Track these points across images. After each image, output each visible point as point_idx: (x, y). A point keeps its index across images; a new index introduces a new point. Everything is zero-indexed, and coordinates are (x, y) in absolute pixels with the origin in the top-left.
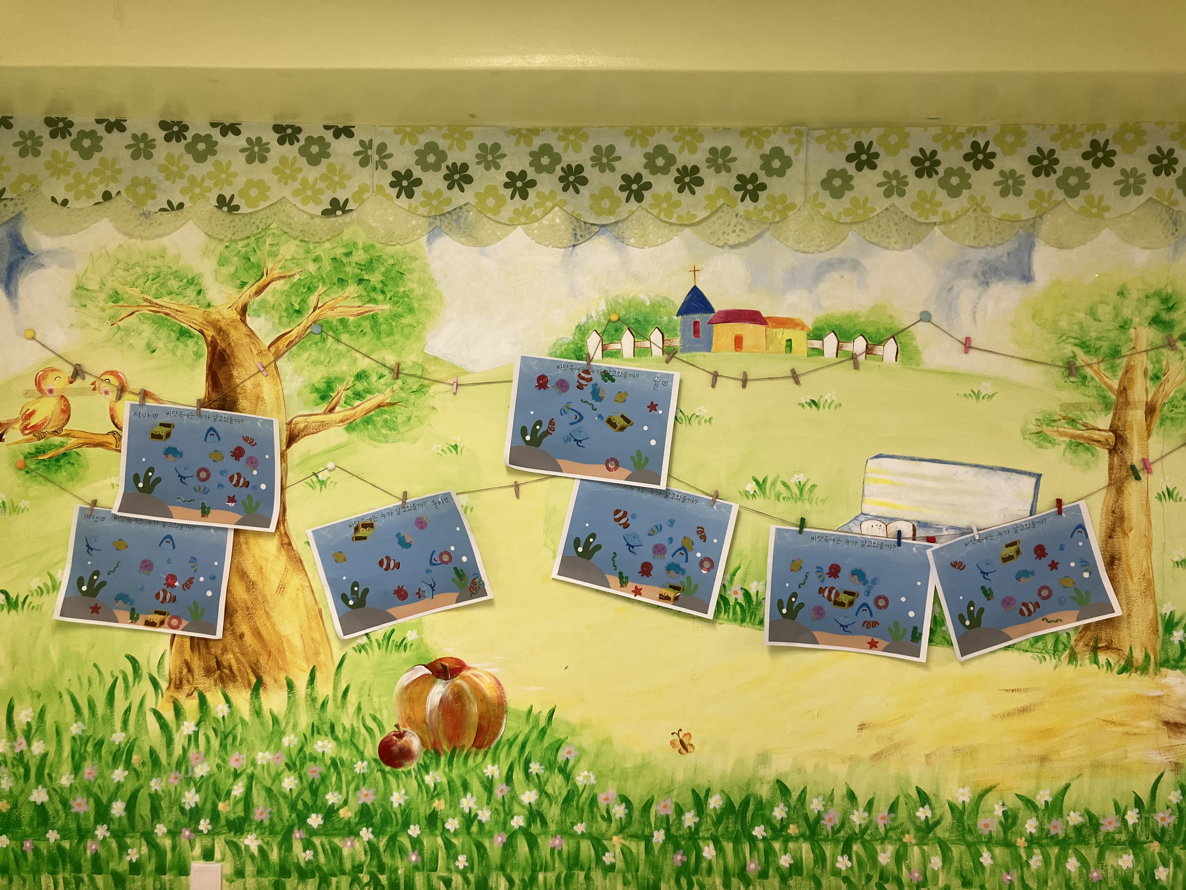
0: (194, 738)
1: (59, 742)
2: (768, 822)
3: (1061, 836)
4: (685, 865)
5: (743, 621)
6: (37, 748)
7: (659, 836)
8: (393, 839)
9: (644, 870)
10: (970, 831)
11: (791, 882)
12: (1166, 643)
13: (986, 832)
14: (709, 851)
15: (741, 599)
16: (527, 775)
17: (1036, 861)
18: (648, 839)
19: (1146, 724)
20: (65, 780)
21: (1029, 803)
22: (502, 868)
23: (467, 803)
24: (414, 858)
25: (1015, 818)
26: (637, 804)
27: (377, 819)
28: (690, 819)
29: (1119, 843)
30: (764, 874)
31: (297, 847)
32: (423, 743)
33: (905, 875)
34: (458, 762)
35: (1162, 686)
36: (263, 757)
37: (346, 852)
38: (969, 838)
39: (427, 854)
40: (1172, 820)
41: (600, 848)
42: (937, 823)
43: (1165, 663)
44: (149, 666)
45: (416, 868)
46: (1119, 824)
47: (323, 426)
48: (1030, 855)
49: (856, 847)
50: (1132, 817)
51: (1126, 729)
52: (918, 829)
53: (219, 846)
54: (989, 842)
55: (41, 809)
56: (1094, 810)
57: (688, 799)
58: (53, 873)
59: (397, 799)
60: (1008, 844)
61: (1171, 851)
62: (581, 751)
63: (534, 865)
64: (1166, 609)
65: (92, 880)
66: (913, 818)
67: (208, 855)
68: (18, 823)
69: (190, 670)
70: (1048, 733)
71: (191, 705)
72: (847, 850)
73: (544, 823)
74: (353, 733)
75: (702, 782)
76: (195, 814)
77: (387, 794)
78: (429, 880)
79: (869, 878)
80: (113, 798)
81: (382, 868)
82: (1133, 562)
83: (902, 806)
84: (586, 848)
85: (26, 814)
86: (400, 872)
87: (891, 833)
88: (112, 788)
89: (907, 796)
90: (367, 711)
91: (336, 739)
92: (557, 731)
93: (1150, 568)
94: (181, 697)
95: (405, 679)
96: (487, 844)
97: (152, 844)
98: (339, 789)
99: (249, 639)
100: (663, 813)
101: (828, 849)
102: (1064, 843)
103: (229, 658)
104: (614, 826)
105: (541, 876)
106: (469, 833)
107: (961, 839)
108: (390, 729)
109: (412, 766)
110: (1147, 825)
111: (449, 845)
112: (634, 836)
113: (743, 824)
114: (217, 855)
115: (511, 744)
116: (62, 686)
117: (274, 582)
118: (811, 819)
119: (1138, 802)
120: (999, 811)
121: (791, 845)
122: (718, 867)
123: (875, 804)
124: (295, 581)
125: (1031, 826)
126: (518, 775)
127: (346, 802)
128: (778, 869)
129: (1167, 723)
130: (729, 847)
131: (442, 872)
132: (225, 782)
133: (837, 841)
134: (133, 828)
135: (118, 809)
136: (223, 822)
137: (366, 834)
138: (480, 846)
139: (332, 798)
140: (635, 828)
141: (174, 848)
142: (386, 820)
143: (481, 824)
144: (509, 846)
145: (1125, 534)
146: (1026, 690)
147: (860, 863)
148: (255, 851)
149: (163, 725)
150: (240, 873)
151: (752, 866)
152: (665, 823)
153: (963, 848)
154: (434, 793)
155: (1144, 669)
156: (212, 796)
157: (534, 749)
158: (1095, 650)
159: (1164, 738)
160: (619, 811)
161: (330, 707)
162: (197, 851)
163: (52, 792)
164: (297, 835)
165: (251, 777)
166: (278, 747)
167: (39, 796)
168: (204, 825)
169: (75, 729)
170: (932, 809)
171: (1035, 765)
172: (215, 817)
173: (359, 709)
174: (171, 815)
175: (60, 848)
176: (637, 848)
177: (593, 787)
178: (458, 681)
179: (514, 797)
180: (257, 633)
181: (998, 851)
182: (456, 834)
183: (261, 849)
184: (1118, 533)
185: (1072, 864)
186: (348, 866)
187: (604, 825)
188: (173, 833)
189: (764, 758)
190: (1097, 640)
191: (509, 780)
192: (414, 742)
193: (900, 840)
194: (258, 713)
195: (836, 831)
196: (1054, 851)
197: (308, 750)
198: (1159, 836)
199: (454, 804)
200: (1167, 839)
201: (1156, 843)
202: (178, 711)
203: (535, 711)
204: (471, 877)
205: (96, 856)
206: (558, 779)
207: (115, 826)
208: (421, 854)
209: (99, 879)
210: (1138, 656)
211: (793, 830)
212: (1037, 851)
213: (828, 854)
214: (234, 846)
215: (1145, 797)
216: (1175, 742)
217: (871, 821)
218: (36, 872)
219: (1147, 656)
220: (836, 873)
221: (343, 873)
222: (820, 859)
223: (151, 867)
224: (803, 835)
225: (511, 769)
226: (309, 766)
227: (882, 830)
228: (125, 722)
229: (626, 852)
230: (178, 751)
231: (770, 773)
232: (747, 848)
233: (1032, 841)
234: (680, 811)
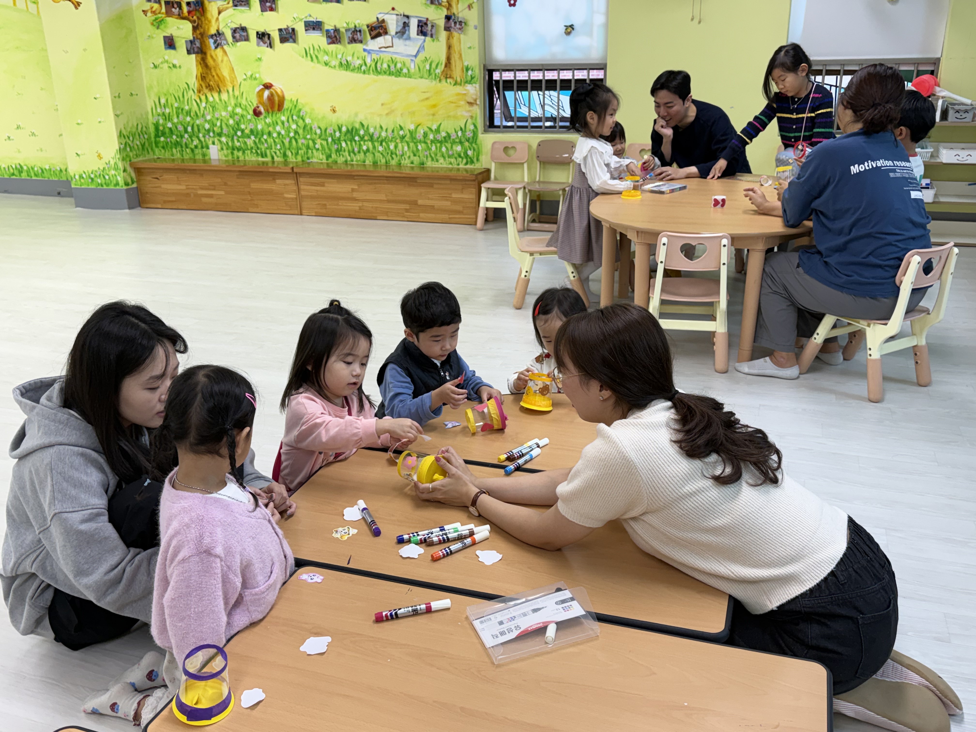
0: (205, 108)
1: (172, 109)
2: (359, 135)
3: (440, 140)
4: (338, 148)
5: (347, 70)
6: (167, 111)
7: (330, 140)
8: (260, 139)
9: (327, 150)
10: (415, 139)
11: (367, 154)
12: (467, 75)
13: (419, 139)
14: (344, 144)
15: (346, 63)
16: (293, 120)
17: (434, 148)
18: (327, 140)
19: (462, 103)
20: (175, 120)
21: (431, 129)
22: (289, 149)
23: (278, 128)
24: (266, 145)
25: (427, 134)
26: (323, 129)
27: (255, 133)
28: (338, 134)
29: (457, 142)
30: (359, 152)
31: (236, 141)
32: (264, 110)
33: (398, 152)
34: (274, 115)
35: (466, 90)
36: (224, 114)
37: (248, 143)
38: (415, 141)
39: (269, 144)
40: (472, 135)
41: (315, 143)
42: (405, 136)
43: (466, 82)
44: (191, 86)
45: (267, 148)
46: (456, 136)
47: (227, 8)
48: (432, 146)
49: (384, 144)
50: (460, 133)
51: (456, 104)
52: (400, 138)
53: (216, 142)
54: (420, 142)
55: (170, 129)
56: (449, 132)
57: (336, 128)
58: (176, 148)
59: (260, 127)
60: (425, 143)
61: (472, 146)
62: (306, 112)
63: (297, 148)
64: (466, 64)
65: (186, 151)
66: (399, 134)
67: (213, 143)
68: (165, 133)
69: (202, 87)
70: (434, 106)
71: (203, 98)
72: (381, 144)
73: (299, 135)
74: (246, 106)
75: (340, 122)
76: (209, 131)
77: (256, 126)
78: (270, 152)
79: (388, 153)
80: (188, 126)
81: (258, 148)
82: (456, 47)
83: (395, 131)
84: (311, 143)
85: (167, 131)
86: (263, 150)
87: (393, 140)
88: (187, 123)
89: (397, 127)
90: (248, 99)
91: (242, 108)
92: (300, 106)
93: (461, 49)
94: (201, 95)
95: (258, 89)
96: (284, 141)
97: (200, 140)
98: (244, 124)
99: (216, 77)
100: (330, 132)
101: (376, 144)
102: (441, 142)
103: (211, 83)
104: (318, 136)
105: (300, 151)
106: (279, 138)
107: (413, 142)
108: (255, 105)
109: (262, 117)
110: (464, 137)
111: (275, 141)
112: (323, 139)
113: (352, 136)
114: (216, 143)
115: (287, 109)
116: (171, 92)
117: (220, 59)
118: (371, 134)
119: (461, 129)
120: (422, 132)
121: (366, 143)
122: (347, 149)
123: (388, 130)
124: (225, 59)
125: (431, 137)
126: (290, 120)
127: (246, 128)
128: (363, 150)
129: (468, 103)
130: (349, 143)
131: (274, 150)
132: (215, 121)
133: (378, 142)
134: (194, 135)
135: (189, 129)
136: (216, 134)
137: (253, 138)
138: (283, 142)
139: (243, 127)
140: (323, 137)
141: (205, 141)
142: (257, 133)
143: (282, 135)
144: (290, 142)
145: (453, 38)
146: (427, 92)
147: (385, 149)
148: (225, 142)
149: (197, 104)
150: (222, 149)
151: (356, 150)
152: (331, 135)
153: (413, 144)
154: (269, 125)
155: (461, 85)
156: (212, 126)
157: (294, 112)
158: (446, 78)
159: (467, 107)
160: (318, 131)
161: (239, 98)
162: (211, 142)
163: (173, 124)
164: (235, 138)
165: (221, 120)
166: (227, 111)
167: (169, 125)
168: (211, 134)
169: (176, 105)
170: (404, 131)
171: (431, 117)
172: (214, 132)
173: (246, 99)
174: (203, 131)
175: (177, 141)
176: (324, 143)
177: (311, 124)
178: (271, 90)
179: (290, 127)
180: (217, 75)
181: (423, 145)
182: (276, 138)
183: (227, 142)
184: (451, 38)
185: (444, 149)
186: (249, 147)
187: (314, 136)
188: (204, 137)
189: (356, 115)
190: (447, 75)
191: (288, 121)
192: (262, 109)
193: (395, 141)
194: (220, 100)
195: (378, 138)
196: (438, 145)
197: (235, 112)
198: (468, 140)
199: (274, 129)
200: (470, 141)
201: (467, 143)
202: (200, 100)
203: (293, 100)
204: (282, 151)
205: (186, 144)
206: (301, 121)
207: (189, 134)
208: (267, 144)
209: (188, 150)
210: (459, 80)
211: (366, 138)
212: (433, 145)
213: (376, 146)
214: (219, 140)
215: (463, 127)
216: (471, 109)
217: (387, 136)
218: (171, 148)
219: (461, 80)
220: (379, 152)
221: (248, 149)
222: (374, 147)
223: (200, 146)
224: (369, 140)
225: (288, 118)
226: (236, 116)
227: (390, 138)
228: (188, 103)
229: (321, 144)
230: (202, 112)
231: (358, 120)
232: (354, 143)
233: (432, 142)
234: (335, 132)
